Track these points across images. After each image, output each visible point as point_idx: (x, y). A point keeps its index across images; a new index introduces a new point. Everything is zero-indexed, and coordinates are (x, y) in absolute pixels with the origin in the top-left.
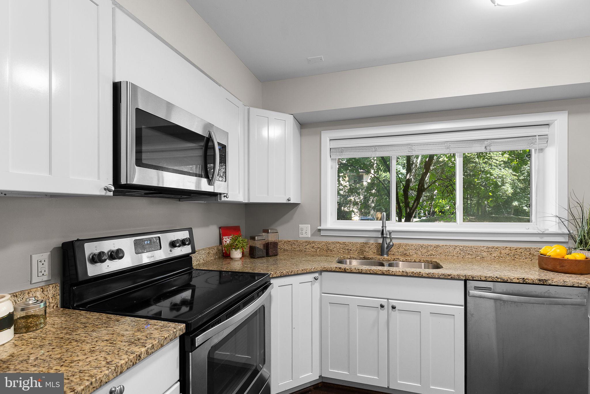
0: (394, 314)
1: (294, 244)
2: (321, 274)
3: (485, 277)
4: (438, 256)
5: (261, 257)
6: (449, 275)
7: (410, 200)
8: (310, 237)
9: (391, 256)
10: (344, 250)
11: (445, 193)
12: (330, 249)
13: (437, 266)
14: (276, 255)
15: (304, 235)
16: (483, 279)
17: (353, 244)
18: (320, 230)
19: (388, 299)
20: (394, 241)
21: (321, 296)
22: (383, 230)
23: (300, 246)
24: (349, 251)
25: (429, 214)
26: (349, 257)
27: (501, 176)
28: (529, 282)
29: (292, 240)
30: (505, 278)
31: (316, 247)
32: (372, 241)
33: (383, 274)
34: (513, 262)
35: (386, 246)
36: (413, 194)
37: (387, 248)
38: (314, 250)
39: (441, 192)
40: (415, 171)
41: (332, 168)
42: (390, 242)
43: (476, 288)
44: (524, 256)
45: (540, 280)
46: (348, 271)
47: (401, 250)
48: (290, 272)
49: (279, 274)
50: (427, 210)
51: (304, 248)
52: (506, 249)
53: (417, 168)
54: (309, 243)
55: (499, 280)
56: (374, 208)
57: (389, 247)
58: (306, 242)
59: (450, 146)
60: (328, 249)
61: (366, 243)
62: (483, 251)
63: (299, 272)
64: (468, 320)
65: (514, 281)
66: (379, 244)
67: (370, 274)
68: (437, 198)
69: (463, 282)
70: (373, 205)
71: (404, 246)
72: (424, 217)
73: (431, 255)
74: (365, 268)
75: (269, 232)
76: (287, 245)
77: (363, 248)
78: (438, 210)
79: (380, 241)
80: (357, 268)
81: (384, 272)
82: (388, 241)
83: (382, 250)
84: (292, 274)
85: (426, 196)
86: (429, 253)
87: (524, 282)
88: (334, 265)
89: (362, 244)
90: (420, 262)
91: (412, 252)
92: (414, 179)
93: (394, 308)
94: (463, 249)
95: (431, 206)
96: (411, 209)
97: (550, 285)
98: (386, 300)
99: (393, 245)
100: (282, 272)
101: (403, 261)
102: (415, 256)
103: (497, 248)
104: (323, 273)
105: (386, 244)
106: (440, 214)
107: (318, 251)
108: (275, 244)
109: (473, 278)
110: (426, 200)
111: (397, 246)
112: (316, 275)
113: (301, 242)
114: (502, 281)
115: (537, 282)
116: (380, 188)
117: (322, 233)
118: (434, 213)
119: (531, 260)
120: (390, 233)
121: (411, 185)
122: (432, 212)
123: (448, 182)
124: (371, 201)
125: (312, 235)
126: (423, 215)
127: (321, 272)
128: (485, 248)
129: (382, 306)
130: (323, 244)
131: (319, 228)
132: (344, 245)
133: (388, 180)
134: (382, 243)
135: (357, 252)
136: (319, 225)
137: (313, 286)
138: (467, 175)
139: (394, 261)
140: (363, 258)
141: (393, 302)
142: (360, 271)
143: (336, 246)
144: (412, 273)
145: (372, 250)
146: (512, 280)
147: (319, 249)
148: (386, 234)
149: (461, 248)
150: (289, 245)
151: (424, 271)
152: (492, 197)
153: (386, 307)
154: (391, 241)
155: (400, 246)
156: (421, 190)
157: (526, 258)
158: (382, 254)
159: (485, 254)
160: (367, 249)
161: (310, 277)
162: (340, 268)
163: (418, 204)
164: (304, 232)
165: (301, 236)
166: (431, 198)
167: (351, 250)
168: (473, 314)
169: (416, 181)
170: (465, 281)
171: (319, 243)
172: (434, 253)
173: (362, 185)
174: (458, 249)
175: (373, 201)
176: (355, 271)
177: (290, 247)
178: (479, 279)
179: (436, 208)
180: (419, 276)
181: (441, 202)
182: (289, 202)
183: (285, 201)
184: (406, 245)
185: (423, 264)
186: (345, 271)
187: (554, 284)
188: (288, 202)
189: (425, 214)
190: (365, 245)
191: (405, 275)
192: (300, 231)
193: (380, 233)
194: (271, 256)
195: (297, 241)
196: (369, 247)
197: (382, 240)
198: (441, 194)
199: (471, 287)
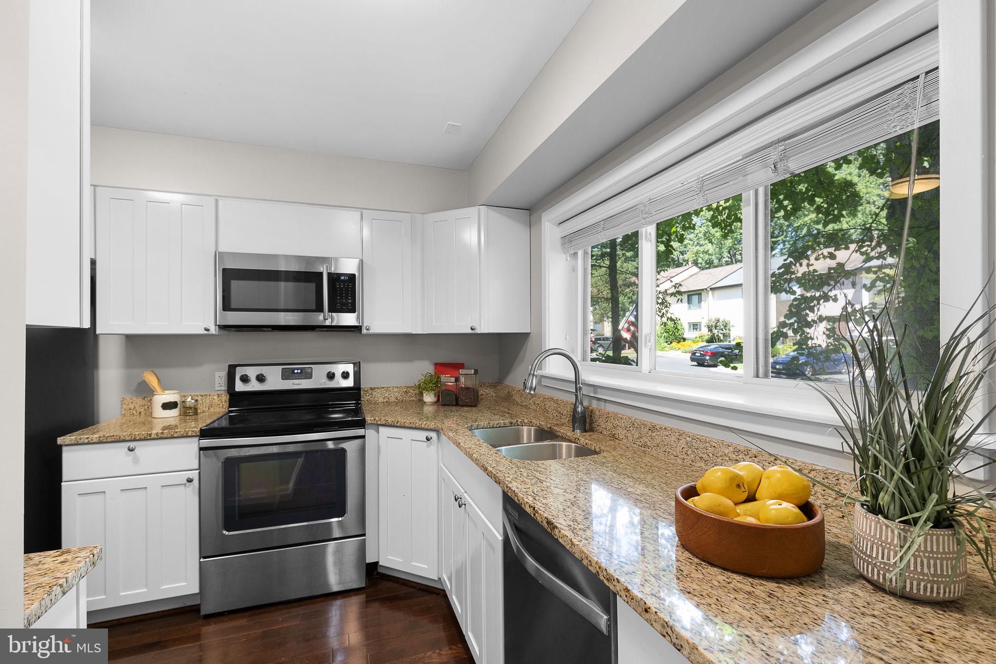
2: (439, 435)
4: (654, 451)
10: (557, 413)
12: (546, 408)
17: (564, 404)
21: (439, 466)
31: (537, 402)
44: (820, 497)
47: (610, 424)
48: (396, 421)
49: (384, 422)
52: (776, 462)
62: (728, 459)
73: (645, 446)
84: (398, 425)
91: (621, 432)
98: (464, 493)
100: (387, 420)
102: (625, 441)
103: (755, 457)
119: (841, 515)
127: (438, 432)
130: (541, 399)
132: (557, 405)
143: (551, 404)
147: (538, 407)
167: (562, 414)
171: (539, 397)
172: (649, 443)
183: (468, 331)
188: (472, 332)
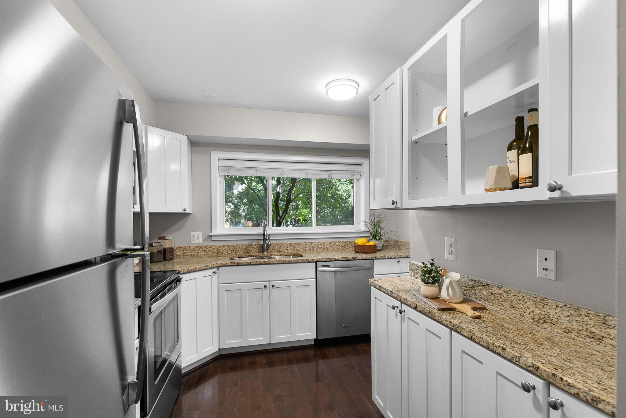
0: (274, 291)
1: (186, 249)
2: (218, 269)
3: (327, 259)
4: (301, 251)
5: (158, 262)
6: (307, 260)
7: (280, 209)
8: (201, 242)
9: (270, 253)
10: (232, 252)
11: (307, 205)
12: (220, 251)
13: (301, 256)
14: (172, 259)
15: (196, 241)
16: (325, 260)
17: (240, 246)
18: (211, 236)
19: (269, 281)
20: (272, 242)
21: (219, 287)
22: (264, 233)
23: (192, 250)
24: (237, 252)
25: (295, 222)
26: (238, 256)
27: (347, 190)
28: (348, 259)
29: (184, 246)
30: (336, 258)
31: (208, 250)
32: (255, 243)
33: (266, 264)
34: (343, 251)
35: (265, 245)
36: (282, 204)
37: (266, 247)
38: (206, 253)
39: (304, 203)
40: (283, 183)
41: (220, 183)
42: (269, 243)
43: (322, 266)
45: (352, 258)
46: (240, 264)
47: (277, 248)
48: (195, 268)
49: (186, 271)
50: (293, 219)
51: (196, 252)
52: (340, 242)
53: (284, 180)
54: (201, 247)
55: (334, 260)
56: (245, 217)
57: (268, 246)
58: (198, 247)
59: (308, 172)
60: (218, 252)
61: (250, 245)
62: (327, 245)
63: (202, 268)
64: (318, 287)
65: (341, 259)
66: (261, 244)
67: (257, 264)
68: (301, 208)
69: (315, 263)
70: (244, 214)
71: (278, 245)
72: (291, 225)
73: (296, 250)
74: (253, 261)
75: (166, 239)
76: (179, 250)
77: (248, 249)
78: (302, 218)
79: (261, 242)
80: (247, 262)
81: (267, 262)
82: (267, 242)
83: (263, 249)
84: (197, 270)
85: (292, 206)
86: (295, 249)
87: (346, 260)
88: (229, 262)
89: (247, 246)
90: (289, 255)
91: (284, 249)
92: (282, 189)
93: (273, 286)
94: (316, 244)
95: (297, 215)
96: (281, 218)
97: (357, 260)
98: (268, 282)
99: (271, 244)
100: (188, 269)
101: (278, 256)
102: (286, 251)
104: (220, 268)
105: (266, 244)
106: (303, 222)
107: (210, 253)
108: (172, 250)
109: (320, 260)
110: (293, 209)
111: (274, 245)
112: (215, 270)
113: (194, 247)
114: (335, 260)
115: (351, 259)
116: (253, 198)
117: (213, 238)
118: (299, 220)
120: (269, 236)
121: (281, 196)
122: (297, 220)
123: (309, 195)
124: (242, 210)
125: (203, 241)
126: (290, 223)
127: (218, 267)
128: (329, 243)
129: (265, 287)
130: (214, 248)
131: (210, 234)
132: (233, 247)
133: (258, 189)
134: (262, 243)
135: (243, 252)
136: (210, 232)
137: (212, 279)
138: (324, 188)
139: (271, 256)
140: (249, 256)
141: (273, 283)
142: (250, 263)
143: (226, 248)
144: (285, 260)
145: (255, 249)
146: (339, 259)
147: (210, 252)
148: (267, 236)
149: (315, 243)
150: (181, 251)
151: (292, 259)
152: (339, 207)
153: (268, 287)
154: (269, 241)
155: (275, 245)
156: (288, 202)
157: (350, 248)
158: (263, 252)
159: (328, 247)
160: (251, 249)
161: (210, 272)
162: (234, 263)
163: (286, 213)
164: (196, 238)
165: (192, 242)
166: (296, 208)
167: (238, 251)
168: (320, 283)
169: (283, 192)
170: (316, 262)
171: (210, 247)
172: (298, 249)
173: (233, 193)
174: (313, 245)
175: (244, 209)
176: (246, 264)
177: (182, 252)
178: (323, 260)
179: (300, 217)
180: (289, 262)
181: (304, 212)
182: (185, 212)
183: (181, 211)
184: (280, 244)
185: (291, 256)
186: (238, 265)
187: (359, 259)
188: (183, 212)
189: (291, 222)
190: (249, 246)
191: (281, 263)
192: (192, 238)
193: (262, 236)
194: (167, 260)
195: (189, 247)
196: (253, 248)
197: (263, 241)
198: (304, 205)
199: (319, 266)
